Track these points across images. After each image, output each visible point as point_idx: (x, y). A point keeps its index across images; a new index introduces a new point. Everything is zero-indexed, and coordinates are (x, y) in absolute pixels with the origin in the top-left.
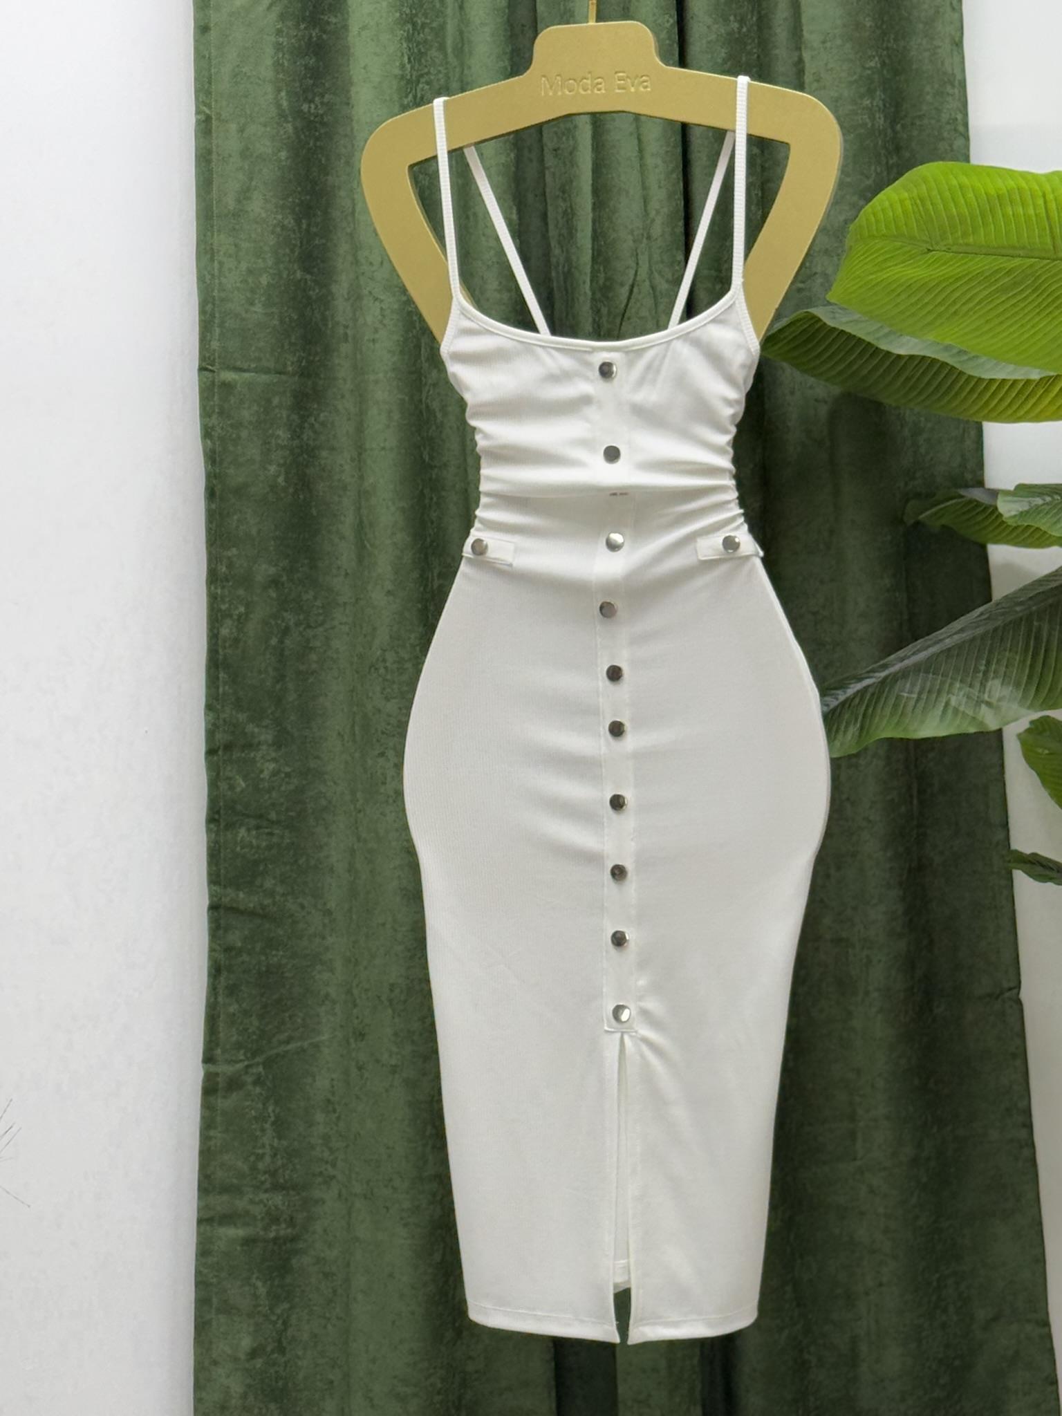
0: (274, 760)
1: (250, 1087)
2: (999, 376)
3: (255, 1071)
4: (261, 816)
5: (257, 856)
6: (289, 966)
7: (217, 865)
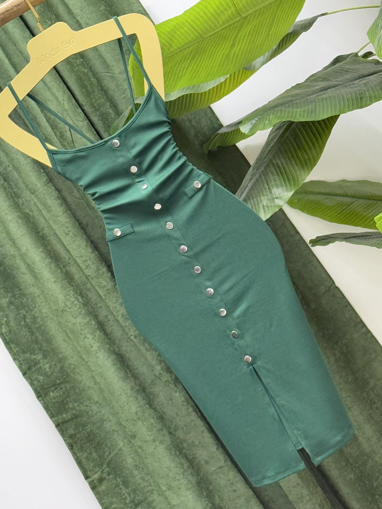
0: (47, 363)
1: (107, 477)
2: (211, 87)
3: (106, 471)
4: (55, 385)
5: (61, 399)
6: (95, 429)
7: (50, 411)
